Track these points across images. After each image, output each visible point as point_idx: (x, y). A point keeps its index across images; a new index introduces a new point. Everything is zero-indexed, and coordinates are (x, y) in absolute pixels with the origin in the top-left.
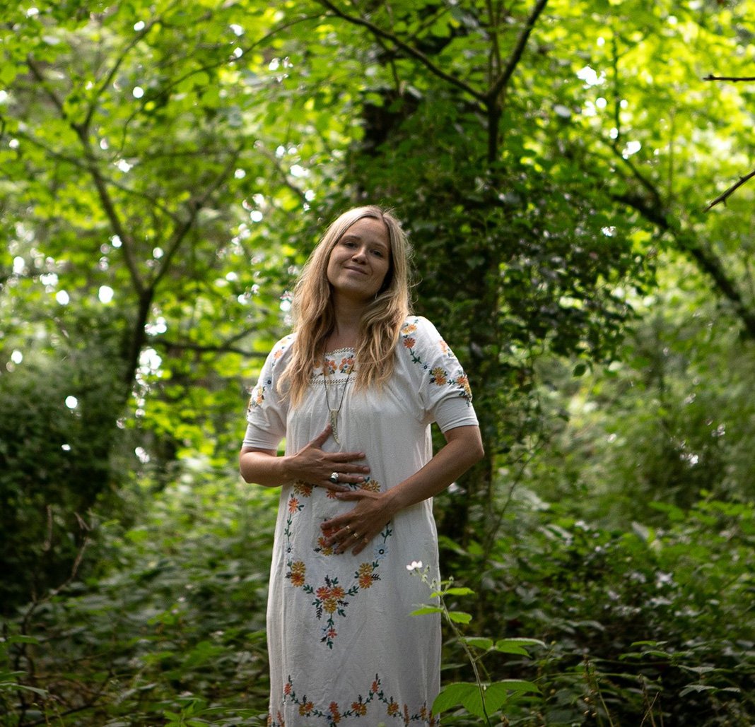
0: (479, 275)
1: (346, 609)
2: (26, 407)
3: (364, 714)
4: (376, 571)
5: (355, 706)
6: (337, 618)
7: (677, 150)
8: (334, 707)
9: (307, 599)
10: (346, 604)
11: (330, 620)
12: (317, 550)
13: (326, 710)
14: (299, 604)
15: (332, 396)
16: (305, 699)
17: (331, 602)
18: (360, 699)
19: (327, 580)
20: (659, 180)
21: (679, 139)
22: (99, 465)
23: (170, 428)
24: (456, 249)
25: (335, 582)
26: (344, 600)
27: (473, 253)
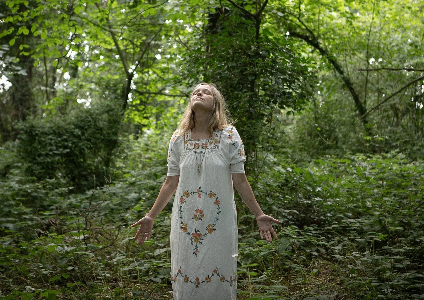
0: (252, 82)
1: (203, 242)
2: (88, 118)
3: (210, 281)
4: (215, 227)
5: (206, 279)
6: (199, 245)
7: (321, 18)
8: (197, 279)
9: (188, 238)
10: (202, 240)
11: (196, 246)
12: (193, 218)
13: (194, 280)
14: (185, 239)
15: (199, 158)
16: (186, 276)
17: (197, 239)
18: (208, 276)
19: (195, 230)
20: (314, 30)
21: (322, 15)
22: (114, 138)
23: (140, 121)
24: (244, 73)
25: (198, 231)
26: (201, 238)
27: (251, 74)
